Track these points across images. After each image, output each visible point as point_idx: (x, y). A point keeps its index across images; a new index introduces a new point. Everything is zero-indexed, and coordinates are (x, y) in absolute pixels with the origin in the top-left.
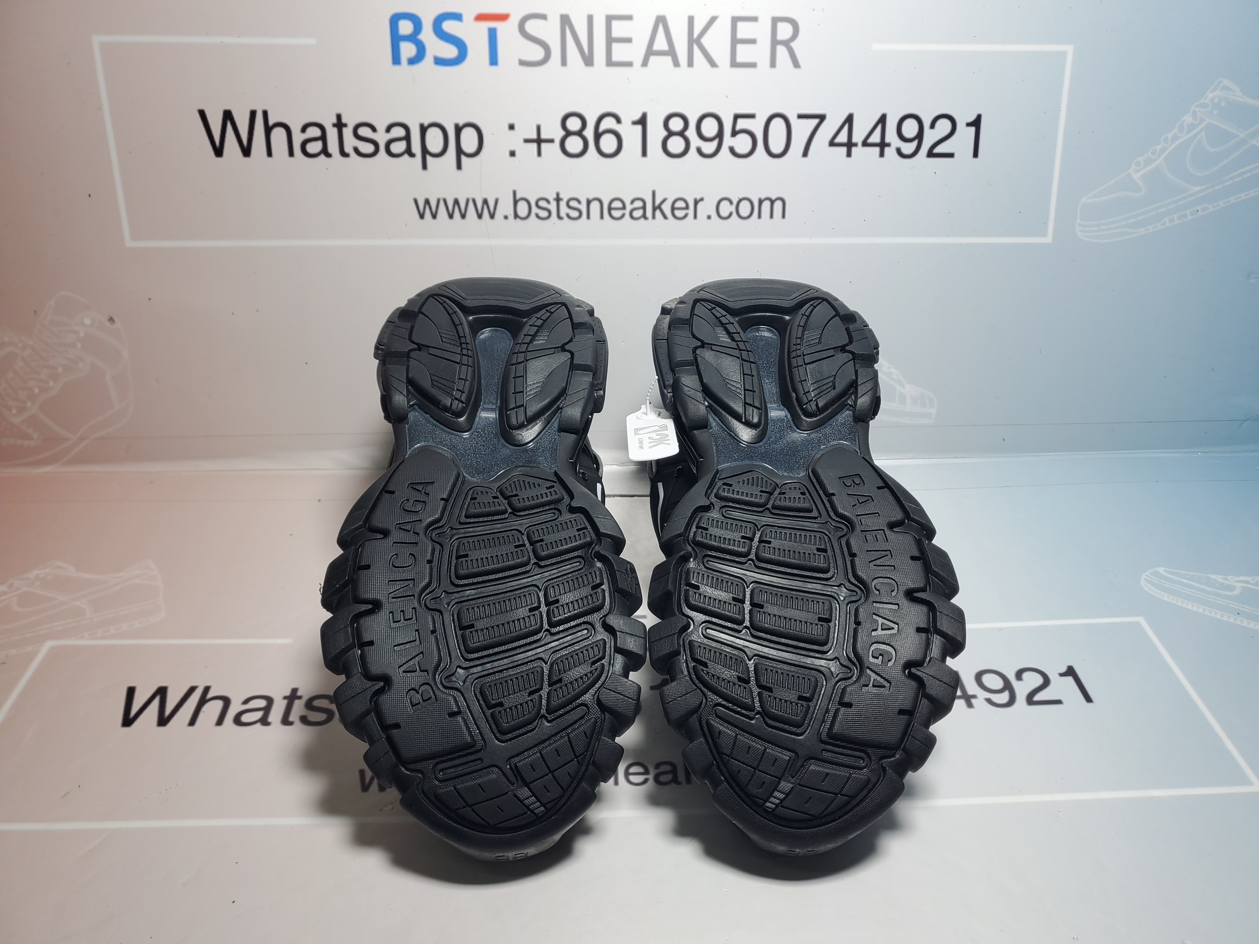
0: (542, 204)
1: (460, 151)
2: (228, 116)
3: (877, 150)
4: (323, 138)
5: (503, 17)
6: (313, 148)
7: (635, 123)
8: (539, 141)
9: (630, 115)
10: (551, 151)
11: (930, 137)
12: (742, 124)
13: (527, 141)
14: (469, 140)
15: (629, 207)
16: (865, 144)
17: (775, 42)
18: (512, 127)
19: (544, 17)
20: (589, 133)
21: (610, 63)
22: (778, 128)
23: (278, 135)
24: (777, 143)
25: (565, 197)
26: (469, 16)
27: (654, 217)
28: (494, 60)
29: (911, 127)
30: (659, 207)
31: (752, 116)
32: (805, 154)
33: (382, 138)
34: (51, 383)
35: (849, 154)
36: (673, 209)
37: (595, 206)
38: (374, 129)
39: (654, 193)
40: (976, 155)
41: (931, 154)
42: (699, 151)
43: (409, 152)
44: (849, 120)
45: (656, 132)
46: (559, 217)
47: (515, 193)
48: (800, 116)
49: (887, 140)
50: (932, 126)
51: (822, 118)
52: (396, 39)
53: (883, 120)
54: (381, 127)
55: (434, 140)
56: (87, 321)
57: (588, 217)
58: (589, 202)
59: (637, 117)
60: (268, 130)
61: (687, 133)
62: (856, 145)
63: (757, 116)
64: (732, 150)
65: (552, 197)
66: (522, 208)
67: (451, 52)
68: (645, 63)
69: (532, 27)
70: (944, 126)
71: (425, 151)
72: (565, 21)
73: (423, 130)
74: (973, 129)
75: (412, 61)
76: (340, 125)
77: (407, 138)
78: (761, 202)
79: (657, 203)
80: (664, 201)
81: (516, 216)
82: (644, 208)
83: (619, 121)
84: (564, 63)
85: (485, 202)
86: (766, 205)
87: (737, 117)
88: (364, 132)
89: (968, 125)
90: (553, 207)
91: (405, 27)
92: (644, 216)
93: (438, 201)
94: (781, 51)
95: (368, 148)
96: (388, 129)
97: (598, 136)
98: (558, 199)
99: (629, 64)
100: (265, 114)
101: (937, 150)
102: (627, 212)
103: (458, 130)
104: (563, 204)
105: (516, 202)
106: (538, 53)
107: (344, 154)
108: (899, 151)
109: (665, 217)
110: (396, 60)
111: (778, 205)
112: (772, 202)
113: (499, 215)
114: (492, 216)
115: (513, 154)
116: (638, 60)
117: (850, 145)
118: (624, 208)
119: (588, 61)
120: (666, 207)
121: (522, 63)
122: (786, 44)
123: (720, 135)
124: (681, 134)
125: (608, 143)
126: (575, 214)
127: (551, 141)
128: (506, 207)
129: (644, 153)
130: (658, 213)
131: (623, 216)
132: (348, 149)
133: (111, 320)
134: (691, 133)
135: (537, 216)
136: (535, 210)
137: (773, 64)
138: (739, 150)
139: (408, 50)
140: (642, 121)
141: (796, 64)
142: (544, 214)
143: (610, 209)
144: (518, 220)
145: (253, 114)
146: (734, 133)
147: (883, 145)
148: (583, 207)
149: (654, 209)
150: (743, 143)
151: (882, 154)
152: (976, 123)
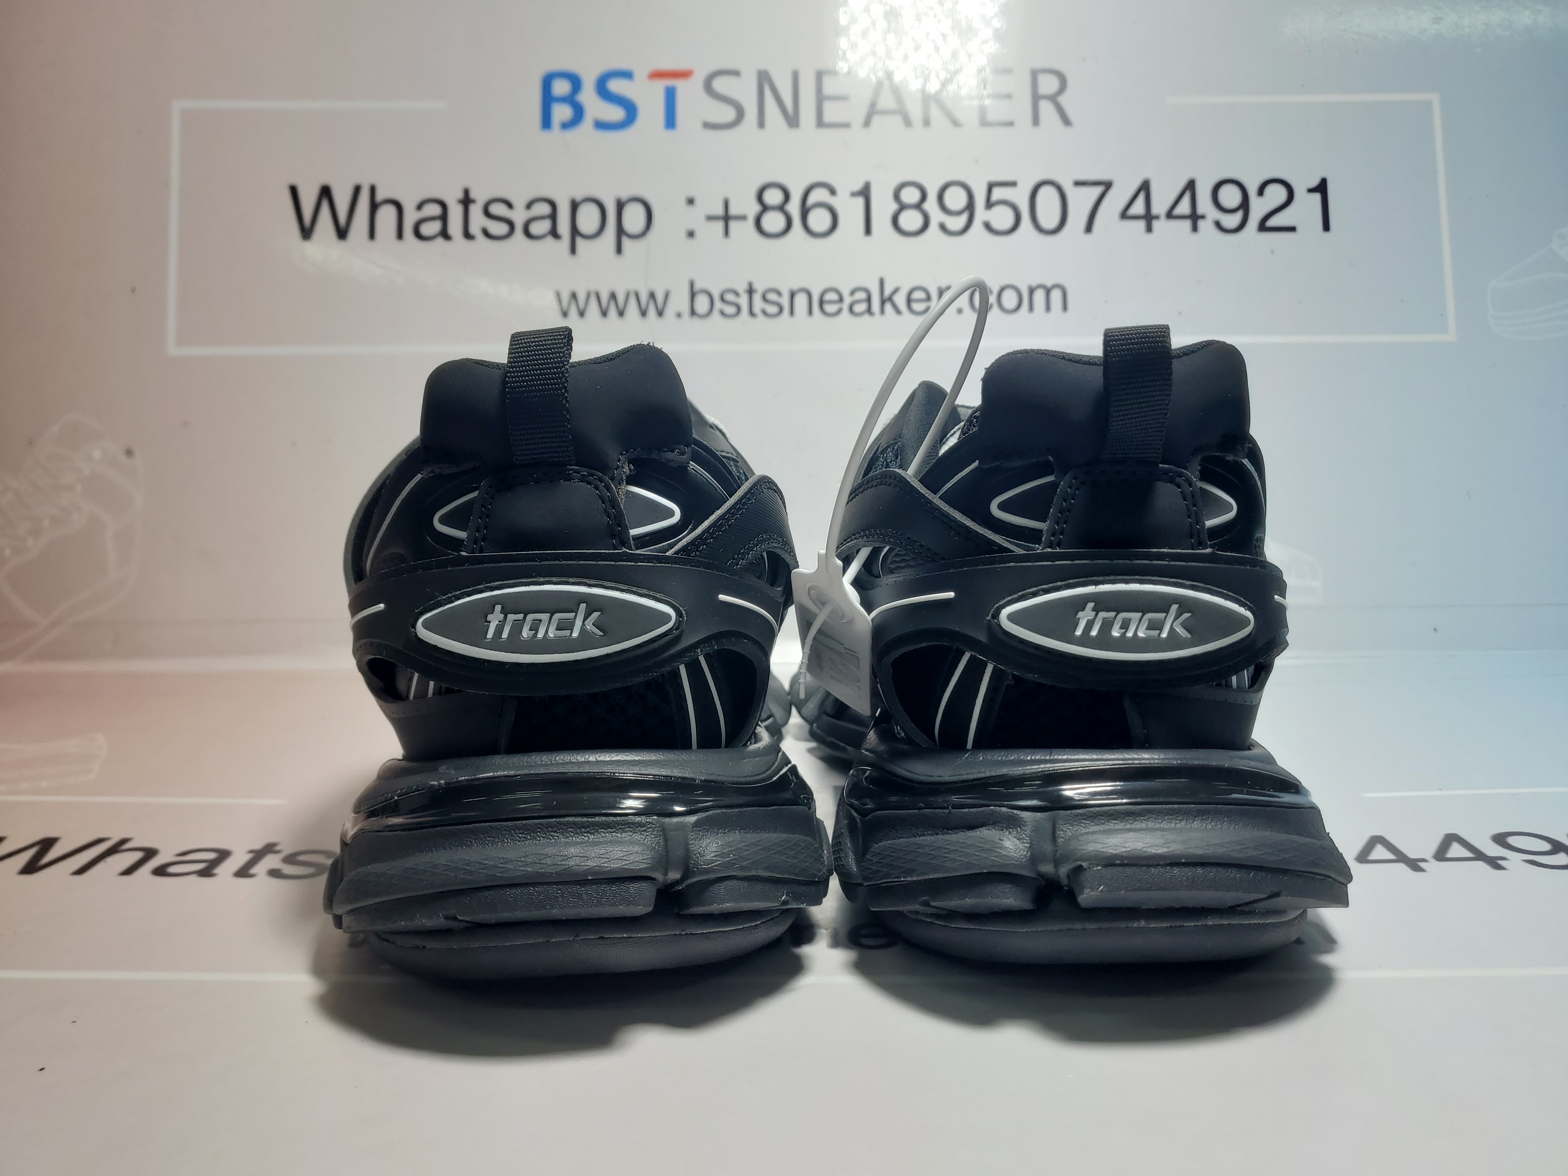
0: (730, 297)
1: (620, 231)
2: (326, 192)
3: (1187, 224)
4: (444, 218)
5: (684, 75)
6: (429, 229)
7: (854, 194)
8: (727, 218)
9: (847, 184)
10: (743, 230)
11: (1259, 208)
12: (998, 194)
13: (710, 218)
14: (634, 218)
15: (848, 300)
16: (1170, 215)
17: (1036, 98)
18: (691, 201)
19: (736, 73)
20: (794, 208)
21: (820, 123)
22: (1048, 199)
23: (387, 215)
24: (1049, 215)
25: (760, 287)
26: (641, 74)
27: (882, 311)
28: (670, 121)
29: (1230, 196)
30: (890, 299)
31: (1013, 184)
32: (1089, 228)
33: (519, 216)
34: (30, 541)
35: (1149, 229)
36: (909, 301)
37: (801, 301)
38: (510, 205)
39: (882, 282)
40: (1326, 227)
41: (1263, 227)
42: (943, 227)
43: (554, 233)
44: (1145, 187)
45: (884, 207)
46: (752, 314)
47: (692, 284)
48: (1078, 184)
49: (1200, 210)
50: (1261, 192)
51: (1108, 185)
52: (548, 99)
53: (1191, 186)
54: (519, 203)
55: (588, 219)
56: (97, 454)
57: (792, 312)
58: (792, 295)
59: (858, 186)
60: (374, 207)
61: (927, 206)
62: (1157, 217)
63: (1020, 184)
64: (987, 226)
65: (742, 288)
66: (702, 304)
67: (616, 113)
68: (867, 123)
69: (721, 85)
70: (1277, 194)
71: (575, 231)
72: (764, 79)
73: (575, 206)
74: (1317, 197)
75: (565, 126)
76: (466, 201)
77: (553, 217)
78: (1032, 291)
79: (887, 292)
80: (896, 290)
81: (693, 313)
82: (869, 300)
83: (833, 192)
84: (761, 124)
85: (652, 296)
86: (1039, 295)
87: (991, 187)
88: (498, 209)
89: (1311, 191)
90: (743, 301)
91: (561, 88)
92: (869, 311)
93: (588, 295)
94: (1046, 108)
95: (499, 229)
96: (529, 206)
97: (805, 213)
98: (751, 291)
99: (846, 125)
100: (373, 190)
101: (1272, 222)
102: (845, 306)
103: (620, 206)
104: (757, 298)
105: (693, 295)
106: (728, 114)
107: (468, 235)
108: (1218, 225)
109: (898, 311)
110: (546, 123)
111: (1056, 295)
112: (1048, 291)
113: (670, 312)
114: (660, 313)
115: (691, 234)
116: (858, 120)
117: (1149, 218)
118: (841, 300)
119: (793, 120)
120: (900, 300)
121: (707, 125)
122: (1053, 98)
123: (970, 207)
124: (918, 206)
125: (819, 220)
126: (773, 309)
127: (743, 218)
128: (679, 301)
129: (868, 230)
130: (888, 307)
131: (839, 311)
132: (474, 229)
133: (129, 453)
134: (931, 205)
135: (722, 313)
136: (718, 304)
137: (1036, 121)
138: (997, 225)
139: (561, 112)
140: (865, 193)
141: (1066, 121)
142: (731, 310)
143: (822, 303)
144: (696, 321)
145: (357, 190)
146: (989, 205)
147: (1195, 218)
148: (785, 301)
149: (883, 302)
150: (1002, 218)
151: (1195, 229)
152: (1322, 188)
